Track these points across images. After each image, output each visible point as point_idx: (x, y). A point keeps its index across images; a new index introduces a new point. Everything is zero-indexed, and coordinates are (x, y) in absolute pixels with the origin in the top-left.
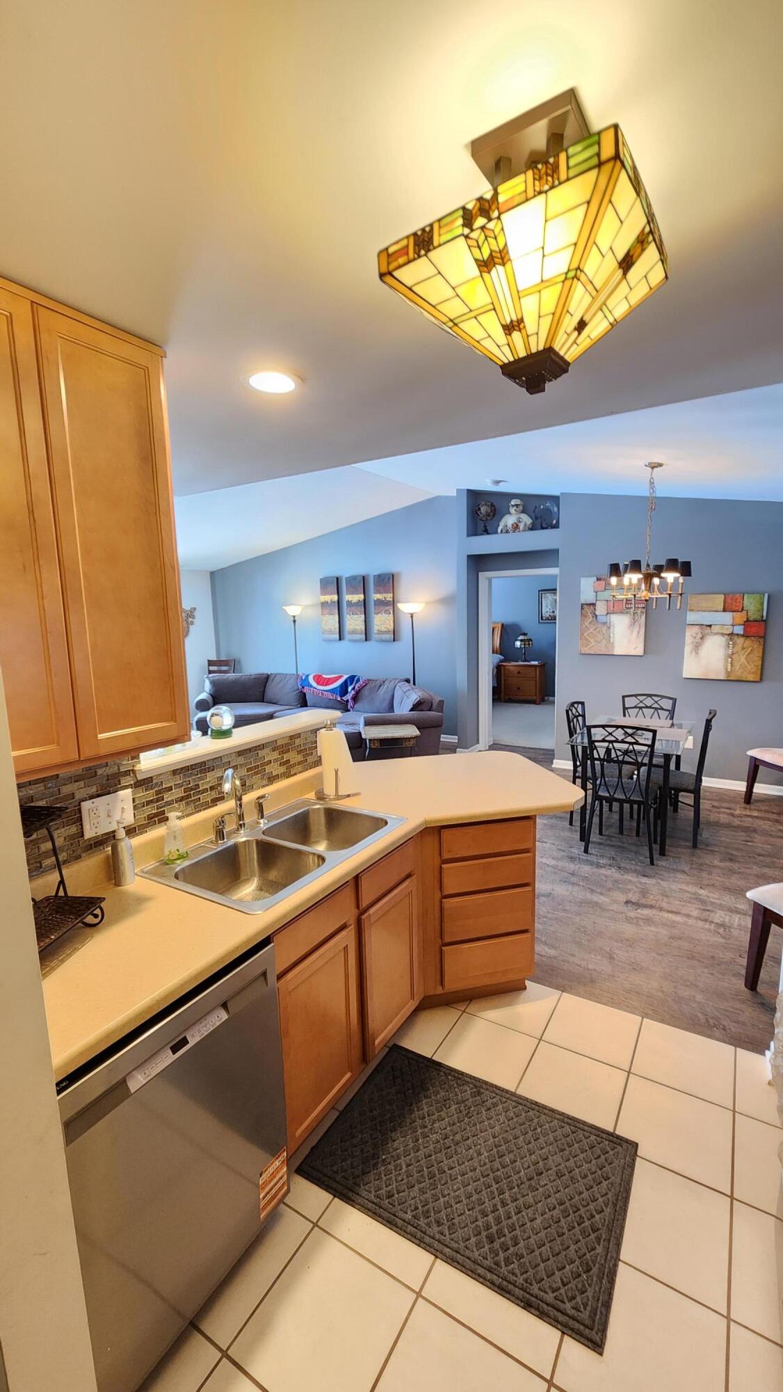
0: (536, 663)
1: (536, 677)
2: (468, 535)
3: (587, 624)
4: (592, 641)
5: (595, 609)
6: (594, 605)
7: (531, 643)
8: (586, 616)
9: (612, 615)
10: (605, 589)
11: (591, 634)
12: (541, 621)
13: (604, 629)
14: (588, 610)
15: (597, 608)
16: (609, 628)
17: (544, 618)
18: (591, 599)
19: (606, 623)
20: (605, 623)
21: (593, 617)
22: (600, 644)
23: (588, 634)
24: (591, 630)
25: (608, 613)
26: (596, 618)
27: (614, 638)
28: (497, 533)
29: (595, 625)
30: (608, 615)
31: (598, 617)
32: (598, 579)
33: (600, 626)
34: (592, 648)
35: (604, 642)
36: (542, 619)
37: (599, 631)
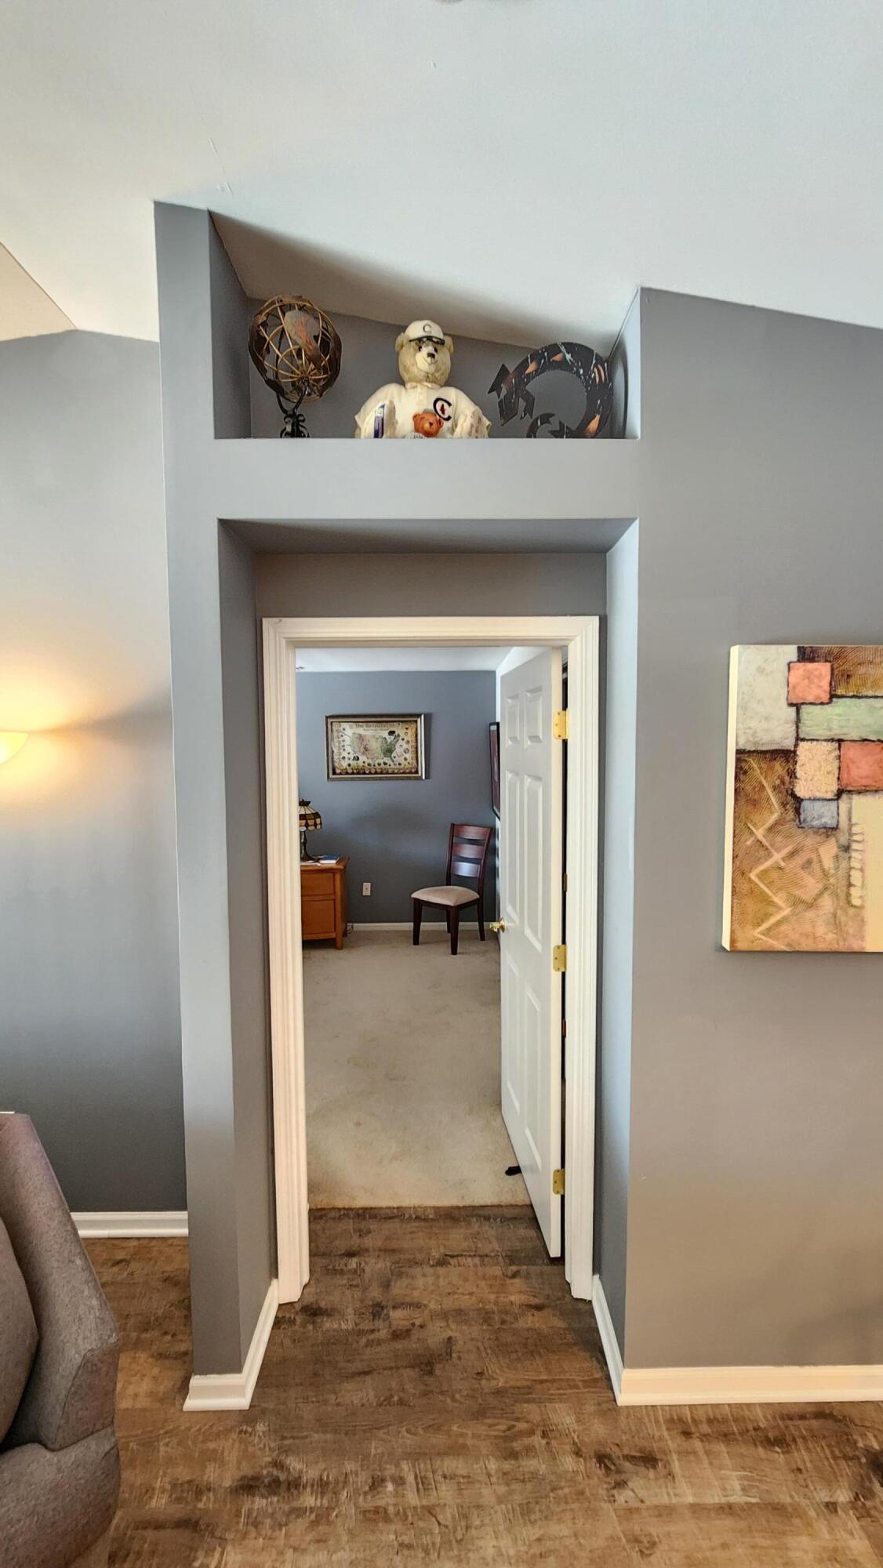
0: (331, 863)
1: (335, 893)
2: (220, 434)
3: (760, 833)
4: (778, 900)
5: (792, 774)
6: (787, 756)
7: (318, 821)
8: (755, 803)
9: (855, 797)
10: (833, 696)
11: (775, 875)
12: (331, 776)
13: (828, 851)
14: (766, 778)
15: (799, 772)
16: (847, 849)
17: (338, 771)
18: (779, 734)
19: (835, 828)
20: (831, 831)
21: (784, 805)
22: (810, 914)
23: (765, 872)
24: (777, 857)
25: (840, 794)
26: (797, 811)
27: (863, 886)
28: (350, 430)
29: (789, 836)
30: (844, 801)
31: (805, 804)
32: (806, 655)
33: (810, 841)
34: (784, 928)
35: (827, 903)
36: (334, 773)
37: (809, 862)
